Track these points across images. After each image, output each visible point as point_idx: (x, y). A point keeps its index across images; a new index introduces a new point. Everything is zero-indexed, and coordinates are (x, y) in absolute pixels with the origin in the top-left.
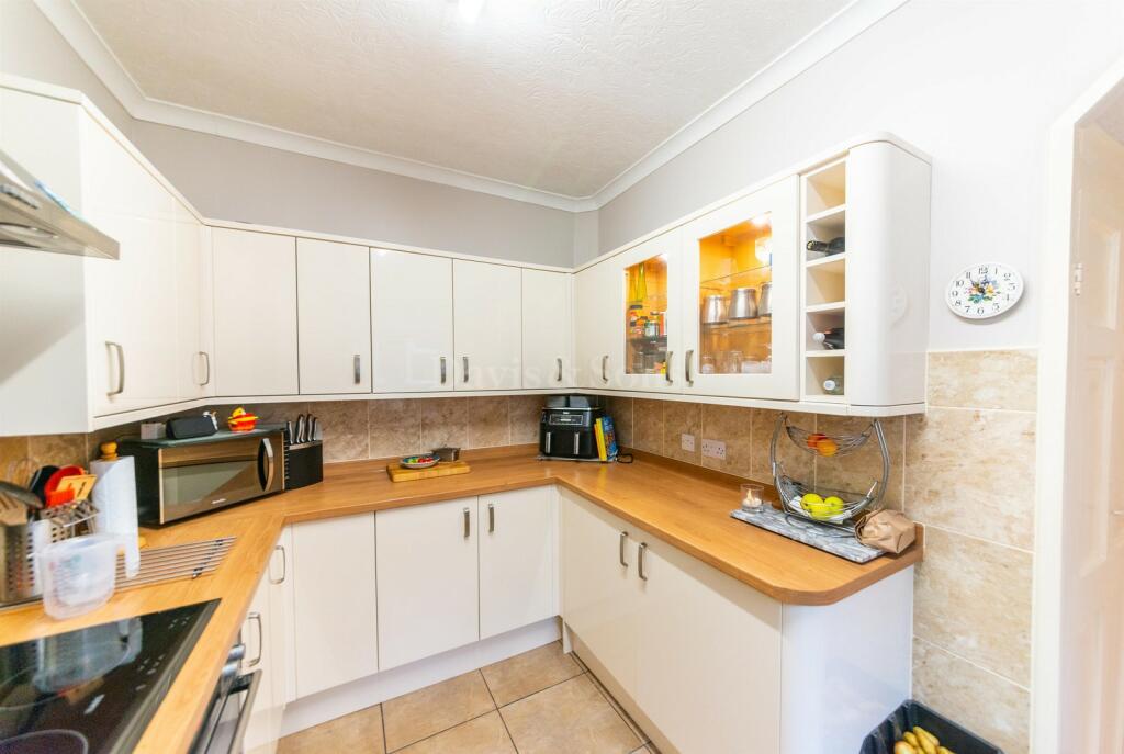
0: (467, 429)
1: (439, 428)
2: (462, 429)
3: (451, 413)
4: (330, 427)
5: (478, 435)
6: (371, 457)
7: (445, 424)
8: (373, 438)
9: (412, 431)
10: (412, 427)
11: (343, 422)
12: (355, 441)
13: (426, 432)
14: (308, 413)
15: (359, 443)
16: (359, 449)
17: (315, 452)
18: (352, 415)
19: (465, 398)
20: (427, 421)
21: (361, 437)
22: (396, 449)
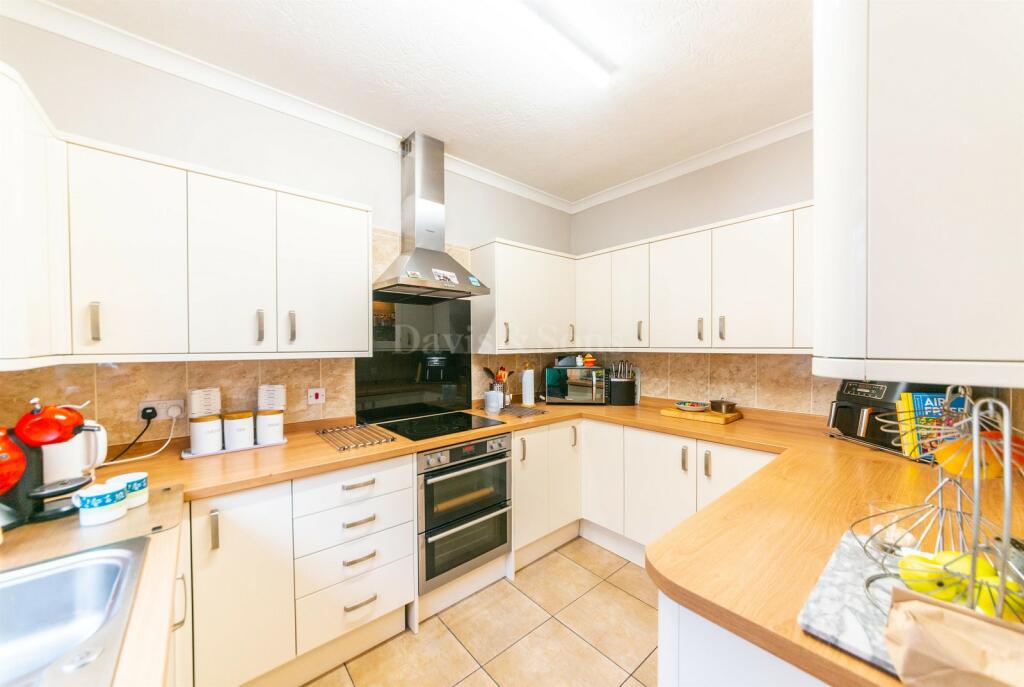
0: (756, 388)
1: (725, 383)
2: (750, 387)
3: (738, 370)
4: (645, 371)
5: (768, 395)
6: (670, 397)
7: (732, 380)
8: (672, 383)
9: (701, 382)
10: (701, 378)
11: (653, 369)
12: (660, 383)
13: (713, 385)
14: (629, 359)
15: (663, 385)
16: (662, 390)
17: (630, 388)
18: (658, 362)
19: (753, 356)
20: (715, 375)
21: (664, 381)
22: (688, 394)
